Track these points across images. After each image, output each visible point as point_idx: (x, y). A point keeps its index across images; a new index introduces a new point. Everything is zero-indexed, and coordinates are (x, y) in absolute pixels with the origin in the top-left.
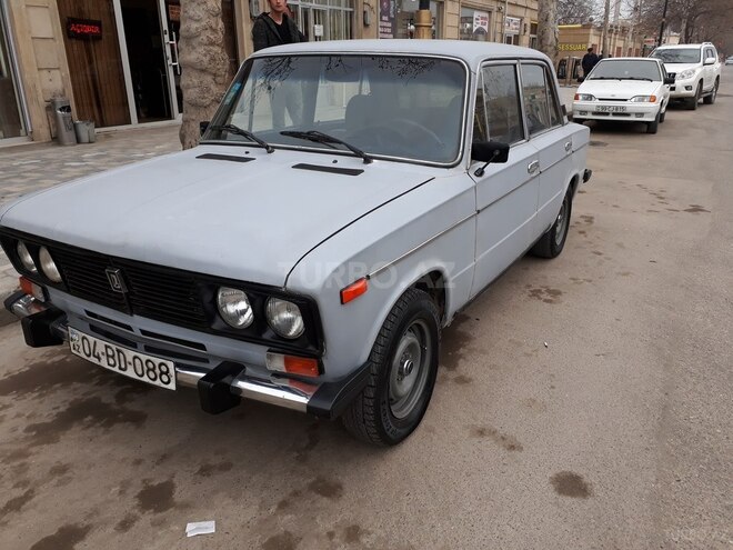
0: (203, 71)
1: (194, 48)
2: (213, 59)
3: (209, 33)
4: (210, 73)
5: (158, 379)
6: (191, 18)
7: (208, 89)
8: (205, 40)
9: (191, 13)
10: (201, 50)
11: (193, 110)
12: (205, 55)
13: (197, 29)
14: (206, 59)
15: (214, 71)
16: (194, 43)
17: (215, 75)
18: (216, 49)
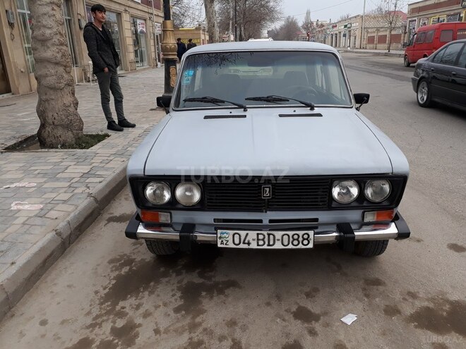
0: (57, 64)
1: (48, 48)
2: (63, 55)
3: (58, 37)
4: (62, 65)
5: (301, 244)
6: (44, 26)
7: (63, 77)
8: (57, 42)
9: (44, 23)
10: (55, 48)
11: (52, 92)
12: (58, 53)
13: (50, 34)
14: (59, 56)
15: (64, 64)
16: (49, 44)
17: (65, 66)
18: (64, 48)
